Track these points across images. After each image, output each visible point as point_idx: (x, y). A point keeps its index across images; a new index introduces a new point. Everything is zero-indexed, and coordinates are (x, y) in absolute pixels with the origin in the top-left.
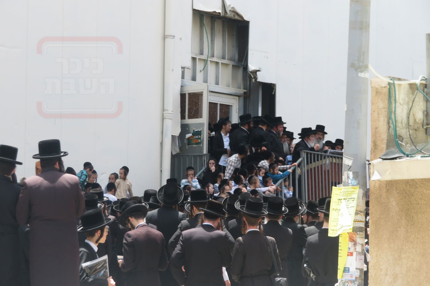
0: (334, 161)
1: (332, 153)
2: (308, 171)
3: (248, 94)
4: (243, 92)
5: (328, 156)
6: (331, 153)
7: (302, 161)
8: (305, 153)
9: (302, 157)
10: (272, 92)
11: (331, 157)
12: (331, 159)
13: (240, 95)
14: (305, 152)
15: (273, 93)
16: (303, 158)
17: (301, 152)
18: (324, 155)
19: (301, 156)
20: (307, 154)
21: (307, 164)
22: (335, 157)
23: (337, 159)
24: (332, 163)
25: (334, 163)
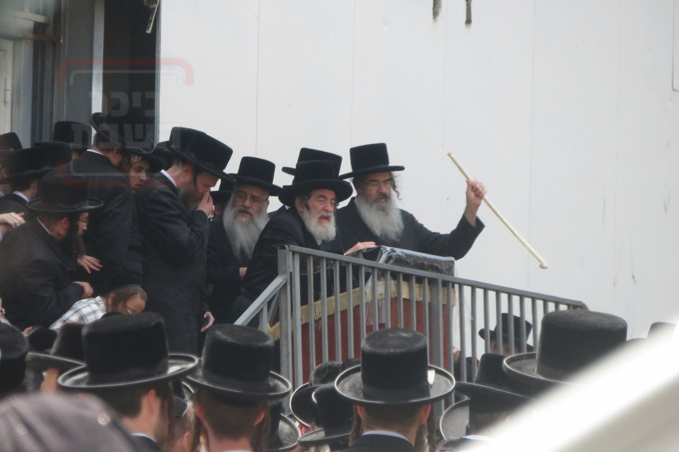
0: (405, 295)
1: (399, 261)
2: (305, 327)
3: (50, 30)
4: (32, 24)
5: (383, 273)
6: (391, 261)
7: (285, 286)
8: (297, 258)
9: (285, 273)
10: (146, 27)
11: (395, 275)
12: (392, 283)
13: (21, 36)
14: (294, 253)
15: (149, 31)
16: (287, 276)
17: (280, 252)
18: (366, 266)
19: (281, 267)
20: (304, 258)
21: (304, 301)
22: (407, 278)
23: (416, 286)
24: (395, 300)
25: (404, 299)
